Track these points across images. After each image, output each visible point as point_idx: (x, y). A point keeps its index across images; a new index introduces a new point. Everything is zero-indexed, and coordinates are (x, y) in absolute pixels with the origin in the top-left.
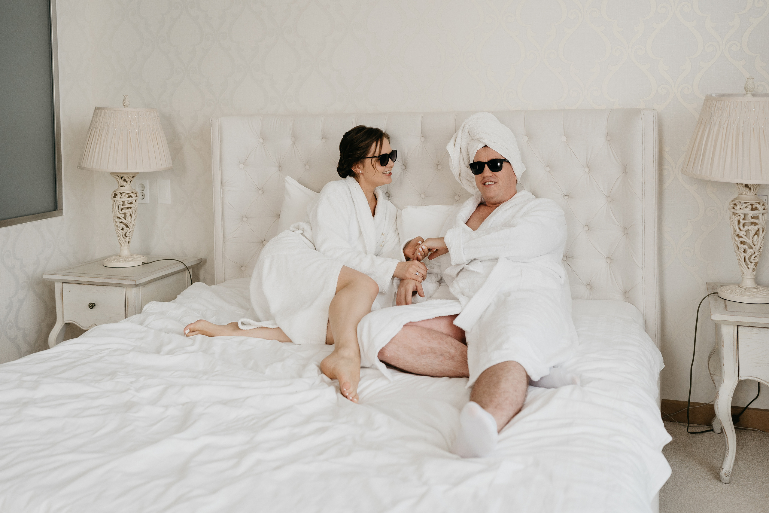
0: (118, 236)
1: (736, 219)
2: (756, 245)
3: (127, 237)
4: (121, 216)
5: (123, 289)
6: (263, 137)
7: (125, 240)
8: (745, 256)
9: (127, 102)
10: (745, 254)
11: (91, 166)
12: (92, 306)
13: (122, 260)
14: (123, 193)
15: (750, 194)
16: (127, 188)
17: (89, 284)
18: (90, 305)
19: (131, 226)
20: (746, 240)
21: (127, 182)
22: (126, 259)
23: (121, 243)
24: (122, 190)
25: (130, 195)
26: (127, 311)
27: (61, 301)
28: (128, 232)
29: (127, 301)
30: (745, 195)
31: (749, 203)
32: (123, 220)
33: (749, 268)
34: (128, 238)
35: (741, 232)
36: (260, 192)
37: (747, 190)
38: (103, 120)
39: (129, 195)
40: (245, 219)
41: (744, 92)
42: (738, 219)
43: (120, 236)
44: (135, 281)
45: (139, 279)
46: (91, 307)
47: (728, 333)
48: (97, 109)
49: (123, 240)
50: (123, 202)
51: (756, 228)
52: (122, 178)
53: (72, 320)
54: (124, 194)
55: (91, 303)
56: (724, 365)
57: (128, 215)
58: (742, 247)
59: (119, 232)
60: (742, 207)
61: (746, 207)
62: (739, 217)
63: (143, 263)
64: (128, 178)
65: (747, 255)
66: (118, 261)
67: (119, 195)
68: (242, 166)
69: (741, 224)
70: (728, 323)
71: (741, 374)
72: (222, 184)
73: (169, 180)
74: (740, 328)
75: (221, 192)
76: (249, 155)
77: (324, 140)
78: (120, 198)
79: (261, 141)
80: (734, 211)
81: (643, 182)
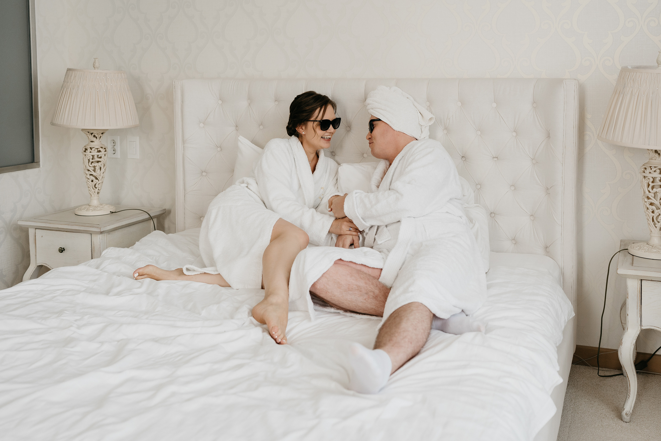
0: (88, 187)
1: (645, 182)
3: (96, 188)
4: (91, 169)
5: (89, 236)
6: (222, 99)
7: (95, 191)
8: (653, 216)
9: (97, 65)
10: (653, 215)
11: (62, 123)
12: (62, 250)
13: (92, 209)
14: (93, 148)
15: (659, 160)
16: (97, 144)
17: (59, 231)
18: (60, 249)
19: (100, 178)
20: (654, 201)
21: (97, 138)
22: (95, 208)
23: (91, 194)
24: (92, 145)
25: (100, 149)
26: (93, 256)
27: (34, 245)
28: (97, 184)
29: (93, 247)
30: (654, 160)
31: (657, 168)
32: (93, 173)
33: (656, 228)
34: (97, 189)
35: (650, 194)
36: (219, 149)
37: (657, 155)
38: (74, 80)
39: (98, 150)
40: (204, 174)
41: (656, 64)
42: (648, 182)
43: (90, 187)
44: (100, 228)
45: (104, 227)
46: (61, 252)
47: (632, 285)
48: (69, 70)
49: (93, 191)
50: (93, 156)
52: (92, 134)
53: (44, 263)
54: (93, 149)
55: (60, 248)
56: (628, 315)
57: (97, 168)
58: (650, 208)
59: (89, 183)
60: (651, 171)
61: (655, 171)
62: (648, 180)
63: (110, 212)
64: (98, 134)
65: (655, 215)
66: (88, 210)
67: (89, 150)
68: (202, 125)
69: (650, 187)
70: (633, 277)
71: (643, 324)
72: (184, 142)
73: (138, 137)
74: (643, 282)
75: (183, 149)
76: (208, 115)
77: (277, 103)
78: (90, 152)
79: (220, 102)
80: (644, 174)
81: (564, 147)
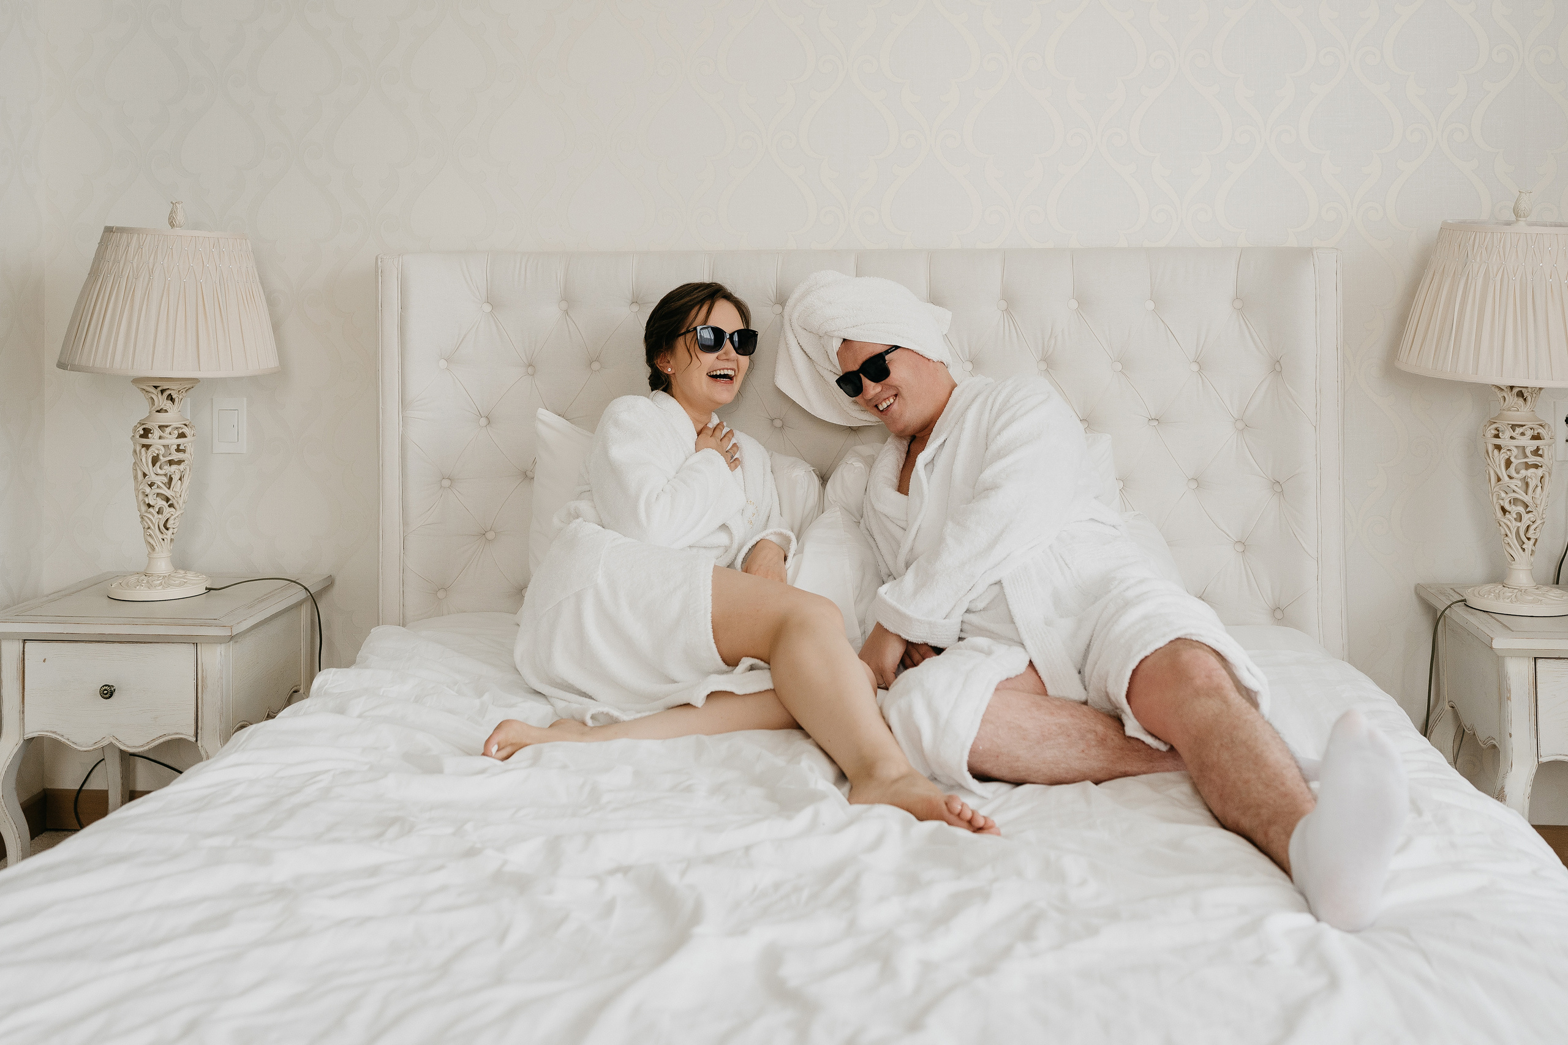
0: (147, 527)
1: (1502, 457)
2: (1539, 506)
3: (167, 529)
4: (160, 480)
5: (192, 648)
6: (493, 301)
7: (165, 536)
8: (1518, 528)
9: (180, 218)
10: (1519, 524)
12: (108, 693)
13: (161, 584)
14: (167, 426)
15: (1525, 410)
16: (173, 416)
17: (99, 642)
18: (105, 690)
19: (180, 503)
20: (1522, 496)
21: (174, 401)
22: (166, 581)
23: (155, 545)
24: (162, 419)
25: (183, 430)
26: (199, 700)
27: (17, 686)
28: (173, 517)
29: (203, 677)
30: (1515, 411)
31: (1526, 427)
32: (164, 490)
33: (1524, 550)
34: (171, 531)
35: (1512, 481)
36: (483, 421)
37: (1521, 401)
38: (136, 257)
39: (181, 431)
40: (446, 483)
41: (1513, 218)
42: (1507, 457)
43: (152, 528)
44: (231, 627)
45: (238, 623)
46: (107, 696)
47: (1517, 672)
48: (109, 230)
49: (160, 536)
50: (166, 447)
51: (1540, 472)
52: (162, 391)
53: (50, 729)
54: (168, 430)
55: (106, 685)
56: (1511, 736)
57: (176, 478)
58: (1514, 510)
59: (152, 518)
60: (1514, 434)
61: (1523, 434)
62: (1508, 452)
63: (206, 589)
64: (179, 391)
65: (1522, 527)
66: (150, 586)
67: (157, 433)
68: (443, 363)
69: (1513, 467)
70: (1518, 654)
71: (1542, 751)
72: (404, 403)
73: (245, 399)
74: (1539, 662)
75: (401, 423)
76: (462, 340)
77: (635, 308)
78: (160, 438)
79: (487, 308)
80: (1497, 441)
81: (1318, 391)
